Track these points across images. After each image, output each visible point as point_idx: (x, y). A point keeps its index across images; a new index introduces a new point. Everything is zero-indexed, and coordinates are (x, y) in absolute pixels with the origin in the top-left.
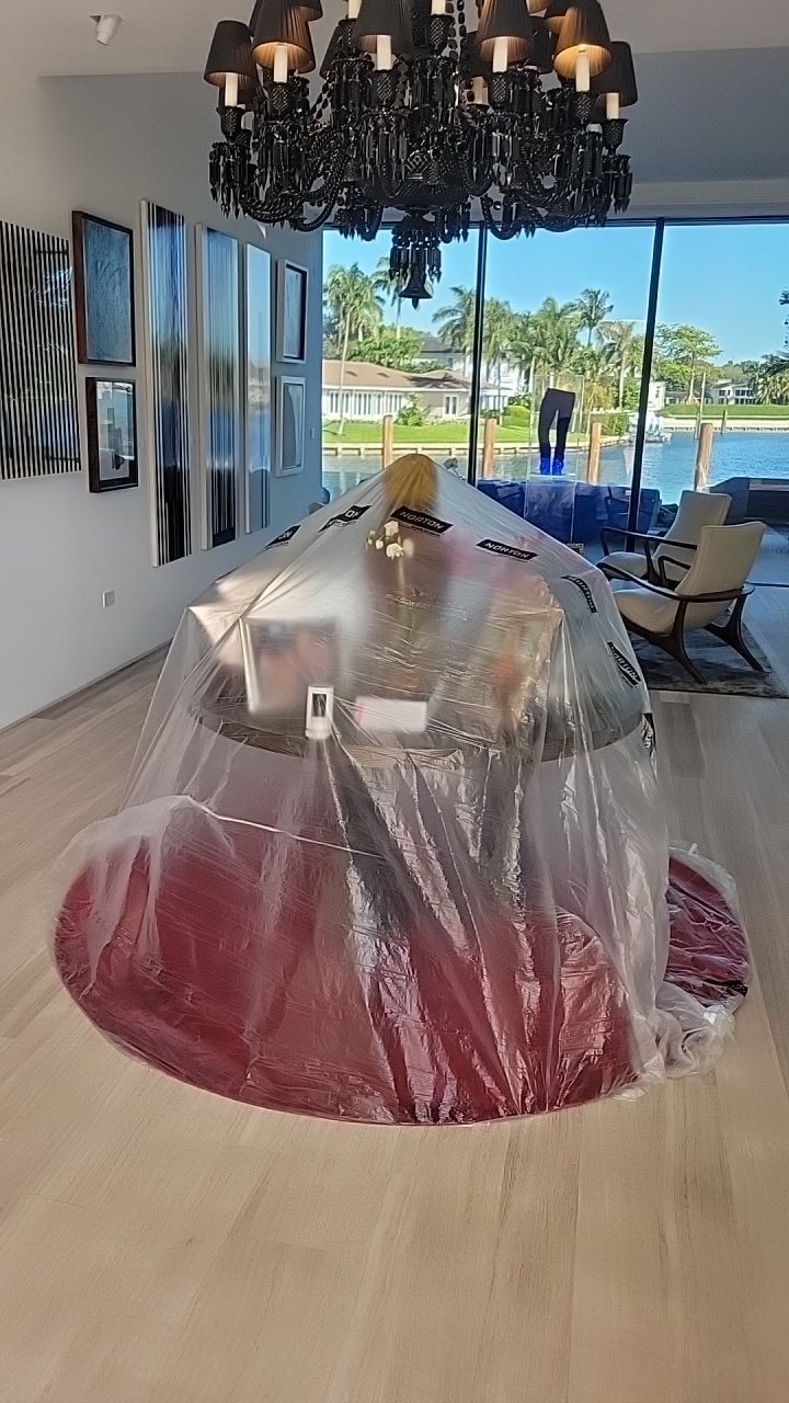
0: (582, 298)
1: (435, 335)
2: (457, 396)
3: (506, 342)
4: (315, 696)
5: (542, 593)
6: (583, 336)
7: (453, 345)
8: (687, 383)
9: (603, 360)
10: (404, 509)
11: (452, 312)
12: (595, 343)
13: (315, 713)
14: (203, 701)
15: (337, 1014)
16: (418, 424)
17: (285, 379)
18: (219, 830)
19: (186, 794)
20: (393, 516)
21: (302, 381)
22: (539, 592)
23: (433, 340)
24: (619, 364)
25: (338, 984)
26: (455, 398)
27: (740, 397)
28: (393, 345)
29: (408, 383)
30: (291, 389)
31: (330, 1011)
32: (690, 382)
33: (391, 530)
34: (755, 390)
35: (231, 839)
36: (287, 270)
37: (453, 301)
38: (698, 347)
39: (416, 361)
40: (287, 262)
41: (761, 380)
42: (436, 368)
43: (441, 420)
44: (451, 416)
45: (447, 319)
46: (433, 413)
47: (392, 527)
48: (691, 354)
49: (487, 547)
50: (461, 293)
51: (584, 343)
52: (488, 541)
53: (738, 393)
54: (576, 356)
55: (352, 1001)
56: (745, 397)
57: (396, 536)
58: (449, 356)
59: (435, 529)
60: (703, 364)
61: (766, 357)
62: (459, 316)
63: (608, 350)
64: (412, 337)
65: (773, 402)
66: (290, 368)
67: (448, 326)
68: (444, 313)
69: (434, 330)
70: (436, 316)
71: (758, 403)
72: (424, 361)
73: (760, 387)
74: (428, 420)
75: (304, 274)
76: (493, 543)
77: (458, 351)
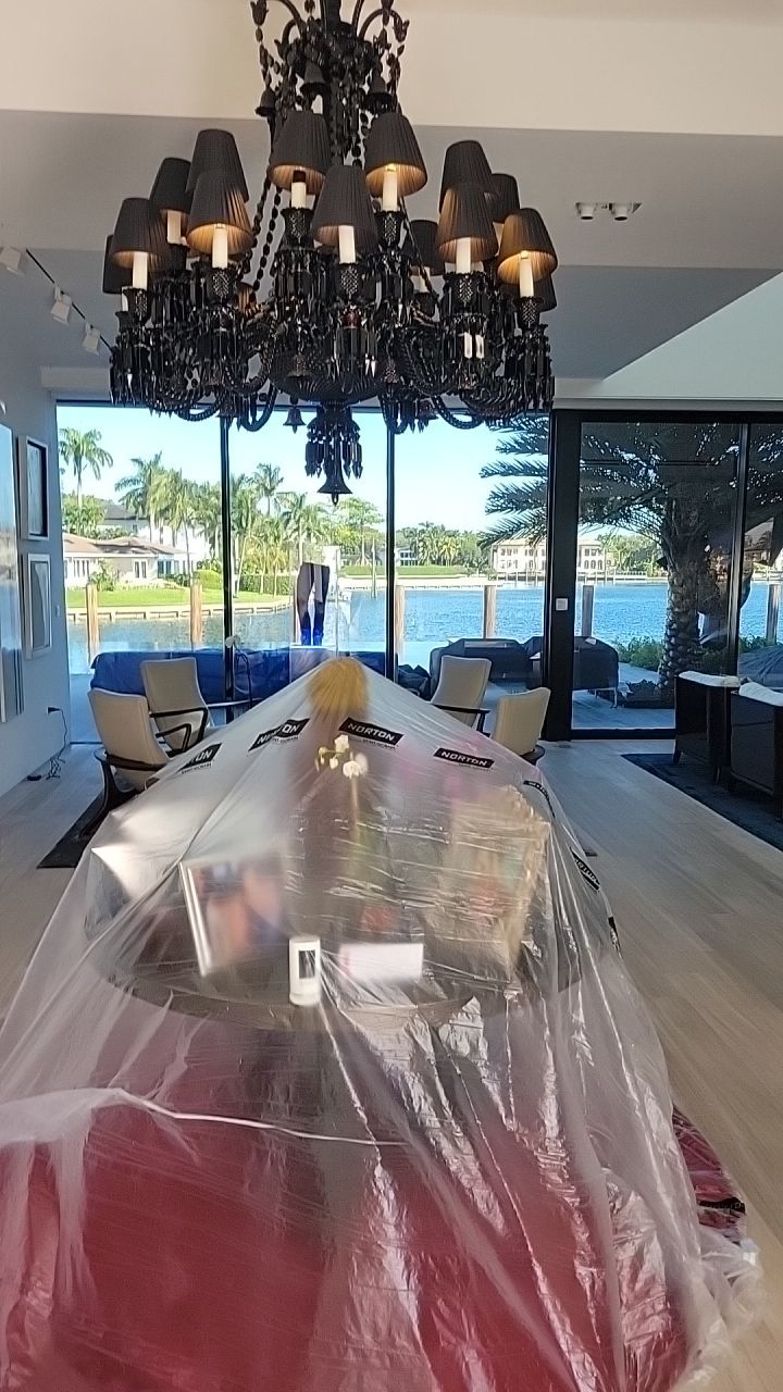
0: (258, 471)
1: (116, 503)
2: (146, 560)
3: (190, 510)
4: (302, 954)
5: (519, 805)
6: (263, 505)
7: (136, 512)
8: (357, 547)
9: (281, 526)
10: (349, 721)
11: (134, 481)
12: (272, 510)
13: (303, 974)
14: (137, 969)
15: (383, 1362)
16: (110, 589)
17: (32, 557)
18: (176, 1133)
19: (113, 1087)
20: (341, 729)
21: (46, 558)
22: (513, 804)
23: (116, 507)
24: (297, 529)
25: (380, 1321)
26: (144, 564)
27: (404, 559)
28: (76, 513)
29: (95, 548)
30: (37, 566)
31: (375, 1361)
32: (360, 547)
33: (343, 746)
34: (416, 552)
35: (192, 1140)
36: (29, 447)
37: (134, 471)
38: (366, 515)
39: (102, 528)
40: (28, 438)
41: (421, 544)
42: (122, 535)
43: (132, 585)
44: (141, 581)
45: (129, 489)
46: (123, 579)
47: (342, 742)
48: (359, 522)
49: (444, 757)
50: (141, 463)
51: (264, 512)
52: (441, 750)
53: (402, 555)
54: (258, 523)
55: (401, 1341)
56: (409, 559)
57: (347, 752)
58: (132, 523)
59: (388, 741)
60: (369, 529)
61: (422, 524)
62: (141, 485)
63: (286, 517)
64: (92, 504)
65: (433, 563)
66: (35, 546)
67: (130, 494)
68: (126, 482)
69: (116, 497)
70: (118, 486)
71: (421, 564)
72: (109, 527)
73: (421, 549)
74: (120, 584)
75: (43, 450)
76: (447, 751)
77: (141, 519)
